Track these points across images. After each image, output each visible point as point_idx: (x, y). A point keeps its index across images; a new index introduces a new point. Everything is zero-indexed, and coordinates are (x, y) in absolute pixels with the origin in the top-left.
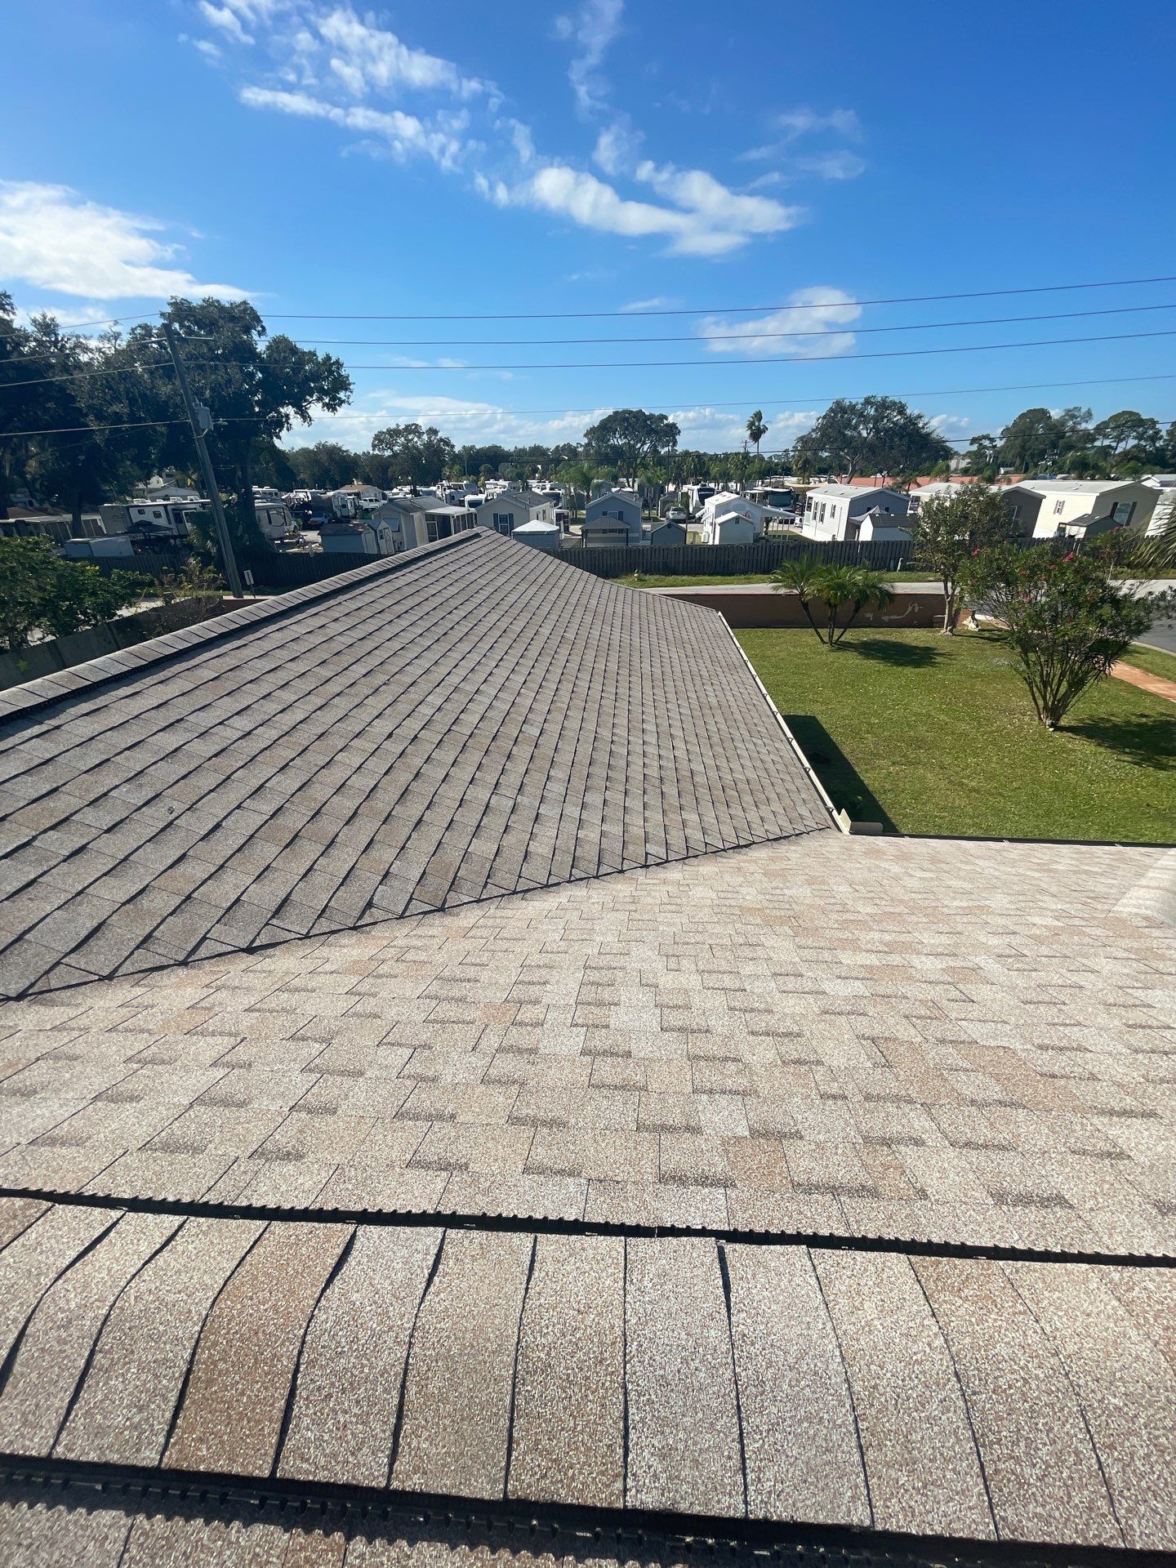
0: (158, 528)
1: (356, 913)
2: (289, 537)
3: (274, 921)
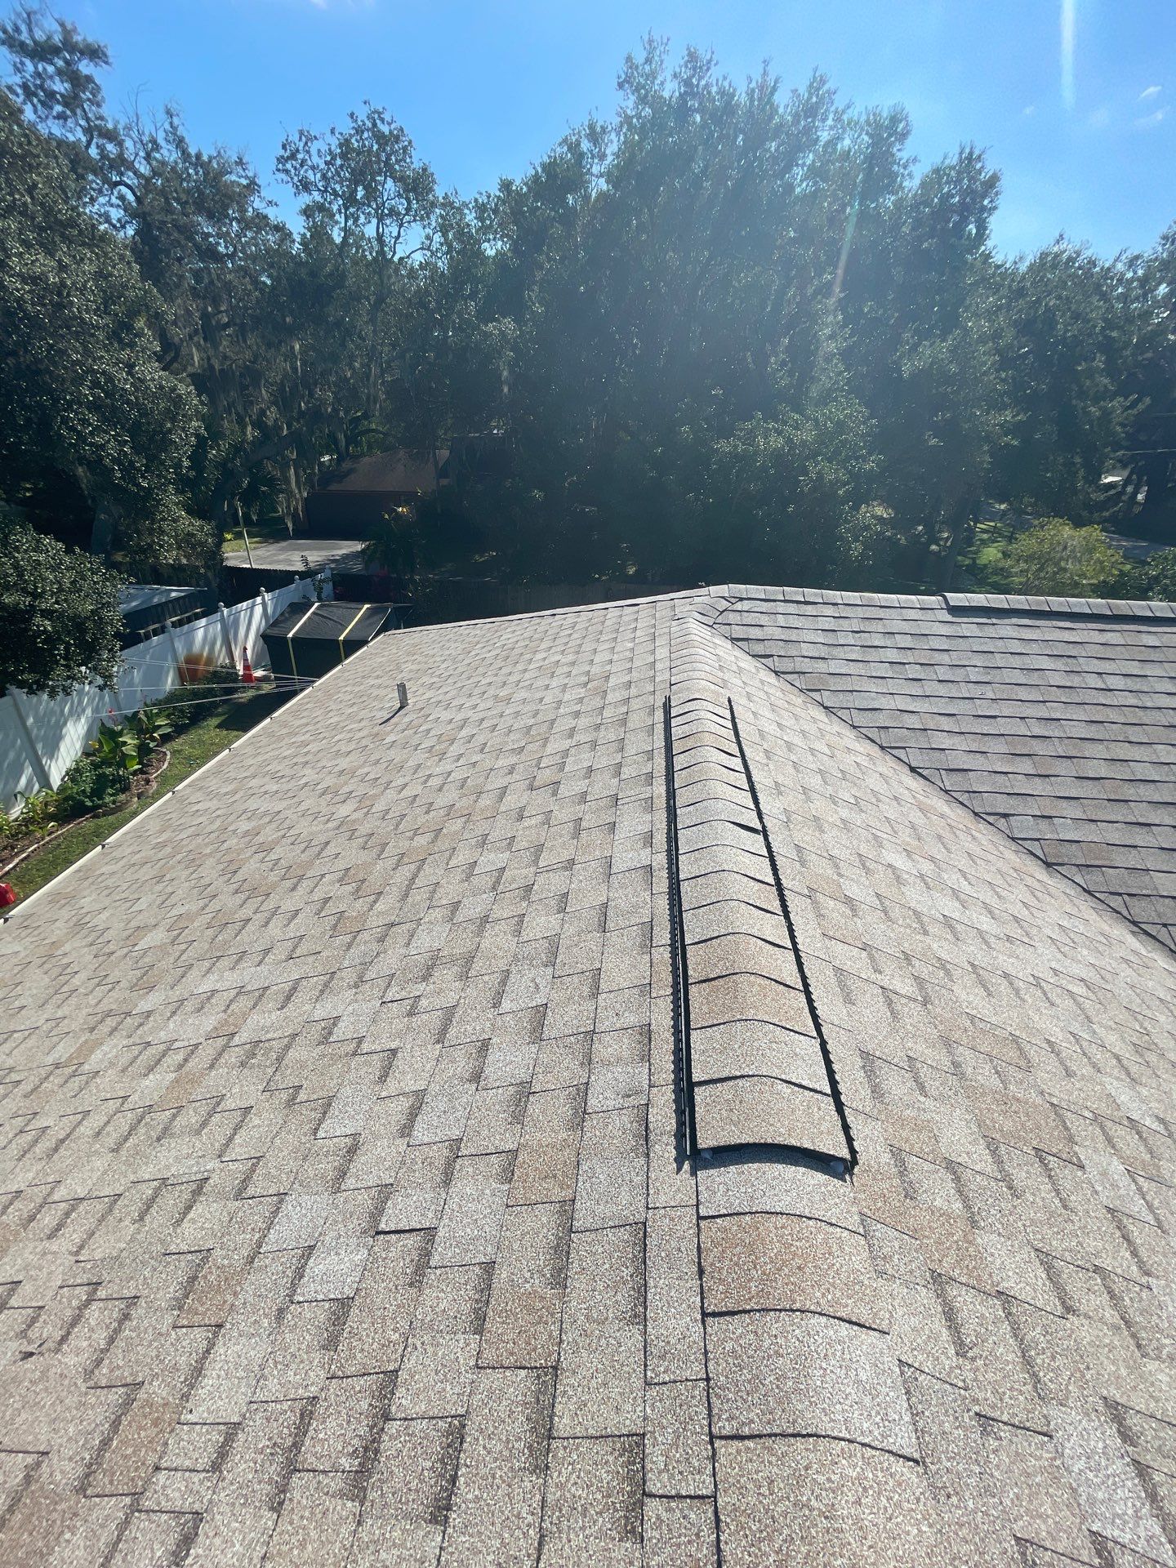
1: (989, 810)
3: (943, 772)
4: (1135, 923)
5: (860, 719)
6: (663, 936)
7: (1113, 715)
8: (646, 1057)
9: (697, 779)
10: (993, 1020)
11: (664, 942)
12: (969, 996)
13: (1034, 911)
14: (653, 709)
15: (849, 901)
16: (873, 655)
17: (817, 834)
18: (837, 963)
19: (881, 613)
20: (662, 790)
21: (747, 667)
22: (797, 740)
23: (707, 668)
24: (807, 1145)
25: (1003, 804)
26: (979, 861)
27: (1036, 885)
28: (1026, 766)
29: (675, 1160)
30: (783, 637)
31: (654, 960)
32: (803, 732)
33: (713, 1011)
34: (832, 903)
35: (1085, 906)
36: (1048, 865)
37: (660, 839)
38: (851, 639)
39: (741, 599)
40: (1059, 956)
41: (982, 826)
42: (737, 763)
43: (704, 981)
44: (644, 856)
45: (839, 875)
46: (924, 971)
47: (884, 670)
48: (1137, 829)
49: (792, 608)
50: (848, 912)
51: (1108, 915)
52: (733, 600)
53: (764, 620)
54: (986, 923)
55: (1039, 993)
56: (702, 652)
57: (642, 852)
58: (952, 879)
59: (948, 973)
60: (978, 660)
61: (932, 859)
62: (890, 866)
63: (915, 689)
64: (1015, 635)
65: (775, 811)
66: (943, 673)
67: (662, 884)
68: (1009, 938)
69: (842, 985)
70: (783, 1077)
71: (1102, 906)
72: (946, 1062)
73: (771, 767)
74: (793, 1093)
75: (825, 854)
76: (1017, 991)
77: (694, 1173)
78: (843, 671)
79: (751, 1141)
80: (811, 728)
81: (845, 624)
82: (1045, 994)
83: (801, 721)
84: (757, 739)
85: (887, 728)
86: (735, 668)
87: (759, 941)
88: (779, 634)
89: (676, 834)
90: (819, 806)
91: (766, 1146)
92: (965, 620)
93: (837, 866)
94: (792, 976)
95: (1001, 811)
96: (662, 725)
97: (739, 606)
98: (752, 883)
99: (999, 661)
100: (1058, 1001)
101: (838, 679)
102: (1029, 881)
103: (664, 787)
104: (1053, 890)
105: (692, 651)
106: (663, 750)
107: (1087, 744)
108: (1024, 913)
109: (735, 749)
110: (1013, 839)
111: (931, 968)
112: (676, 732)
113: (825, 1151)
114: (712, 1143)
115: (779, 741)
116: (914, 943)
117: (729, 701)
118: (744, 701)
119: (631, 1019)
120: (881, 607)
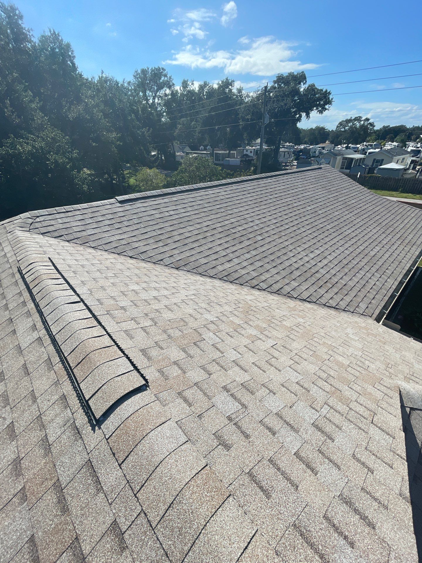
0: (249, 156)
1: (157, 260)
2: (289, 163)
3: (140, 254)
4: (200, 274)
5: (107, 247)
6: (56, 359)
7: (175, 222)
8: (67, 406)
9: (45, 294)
10: (175, 317)
11: (57, 362)
12: (167, 315)
13: (177, 283)
14: (13, 275)
15: (122, 308)
16: (101, 224)
17: (104, 292)
18: (124, 329)
19: (97, 209)
20: (32, 305)
21: (54, 243)
22: (85, 263)
23: (33, 249)
24: (131, 389)
25: (160, 257)
26: (159, 276)
27: (176, 275)
28: (161, 244)
29: (92, 430)
30: (64, 227)
31: (56, 371)
32: (86, 259)
33: (85, 372)
34: (116, 312)
35: (189, 275)
36: (177, 269)
37: (40, 325)
38: (90, 221)
39: (38, 217)
40: (186, 291)
41: (157, 266)
42: (62, 281)
43: (78, 365)
44: (35, 335)
45: (117, 301)
46: (152, 315)
47: (107, 228)
48: (192, 250)
49: (62, 215)
50: (123, 311)
51: (194, 275)
52: (34, 218)
53: (52, 222)
54: (166, 293)
55: (184, 303)
56: (28, 243)
57: (33, 334)
58: (154, 285)
59: (160, 312)
60: (135, 216)
61: (145, 282)
62: (133, 290)
63: (120, 231)
64: (141, 206)
65: (85, 291)
66: (126, 223)
67: (47, 341)
68: (173, 293)
69: (128, 335)
70: (117, 375)
71: (192, 273)
72: (165, 336)
73: (78, 276)
74: (122, 378)
75: (109, 297)
76: (179, 307)
77: (100, 428)
78: (93, 233)
79: (113, 402)
80: (90, 256)
81: (86, 216)
82: (186, 303)
83: (85, 255)
84: (68, 268)
85: (117, 247)
86: (48, 245)
87: (93, 339)
88: (61, 226)
89: (45, 319)
90: (102, 282)
91: (119, 400)
92: (125, 205)
93: (115, 299)
94: (110, 342)
95: (160, 259)
96: (21, 279)
97: (38, 220)
98: (83, 321)
99: (141, 215)
100: (189, 303)
101: (92, 236)
102: (174, 275)
103: (33, 304)
104: (181, 275)
105: (23, 244)
106: (26, 289)
107: (173, 232)
108: (175, 285)
109: (59, 276)
110: (166, 266)
111: (154, 314)
112: (28, 280)
113: (138, 386)
114: (101, 414)
115: (78, 266)
116: (147, 309)
117: (50, 259)
118: (57, 256)
119: (56, 397)
120: (96, 207)
